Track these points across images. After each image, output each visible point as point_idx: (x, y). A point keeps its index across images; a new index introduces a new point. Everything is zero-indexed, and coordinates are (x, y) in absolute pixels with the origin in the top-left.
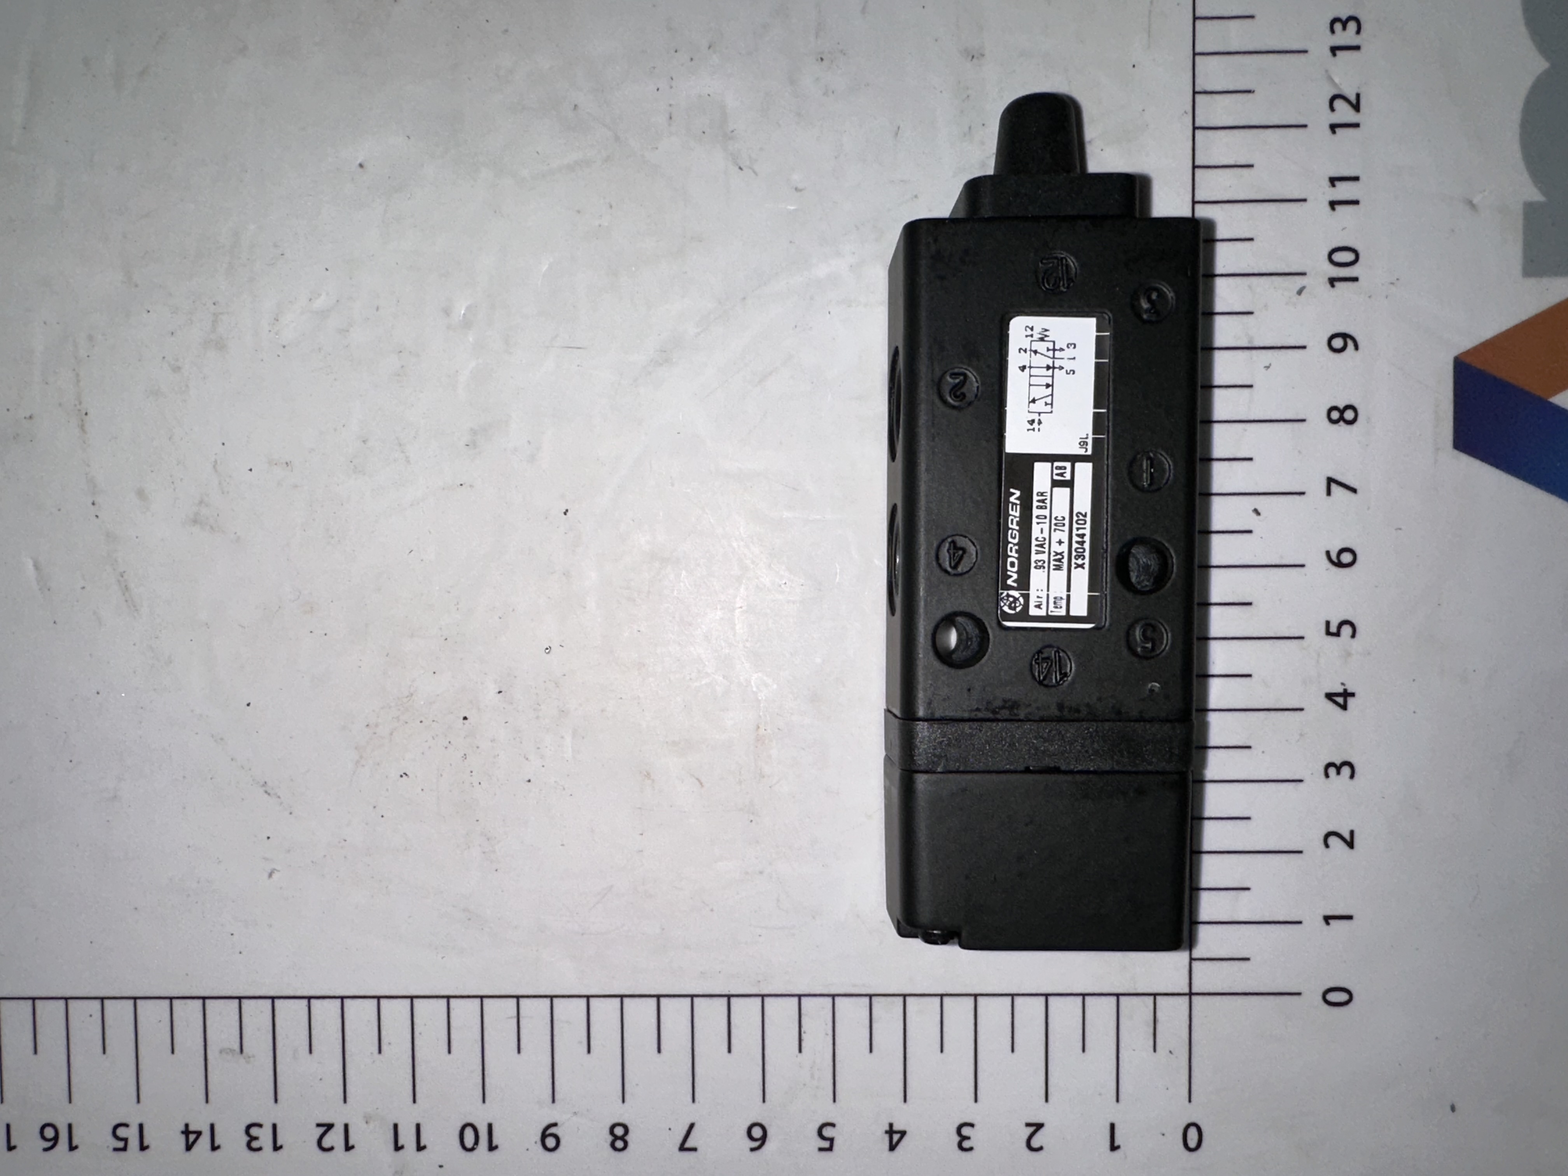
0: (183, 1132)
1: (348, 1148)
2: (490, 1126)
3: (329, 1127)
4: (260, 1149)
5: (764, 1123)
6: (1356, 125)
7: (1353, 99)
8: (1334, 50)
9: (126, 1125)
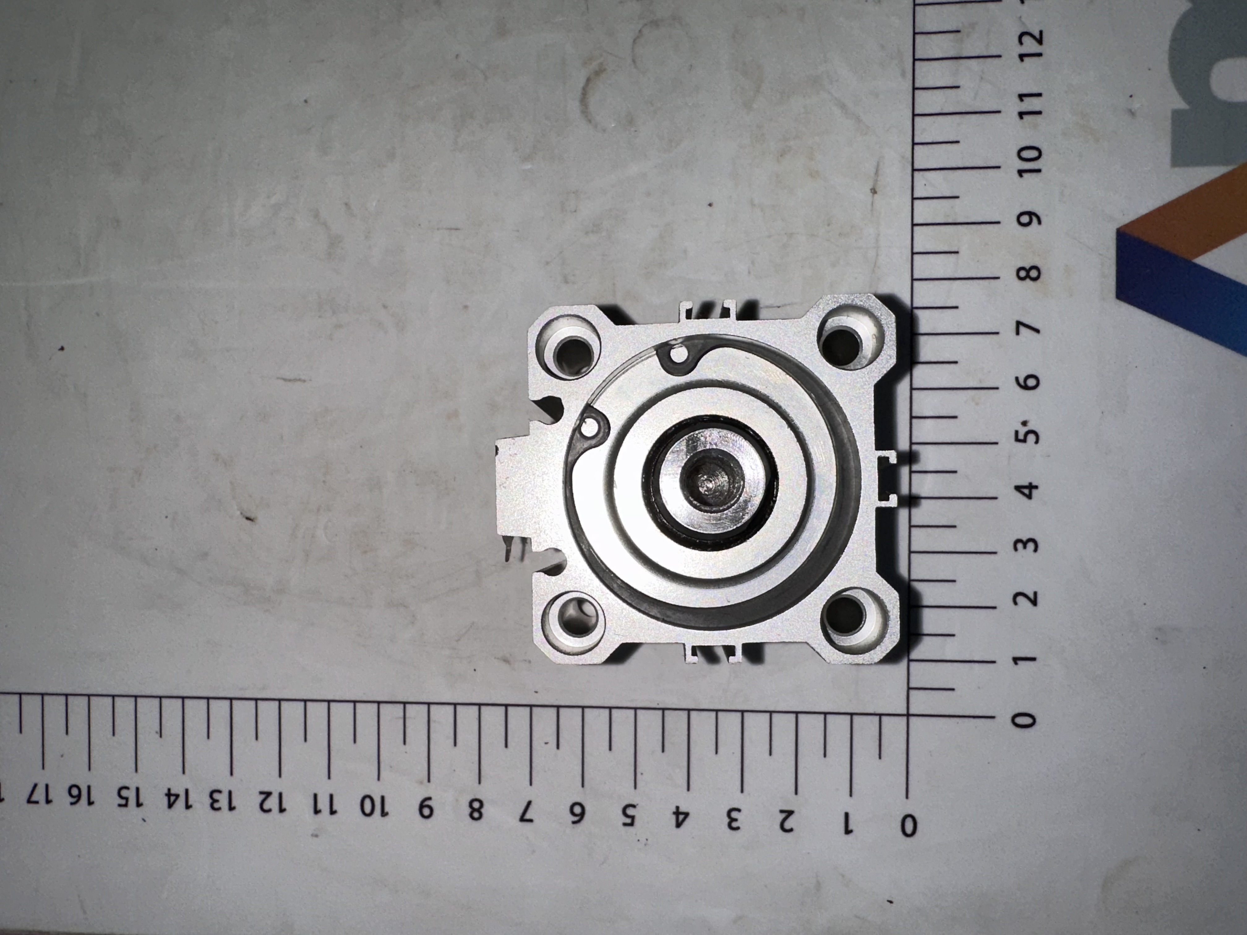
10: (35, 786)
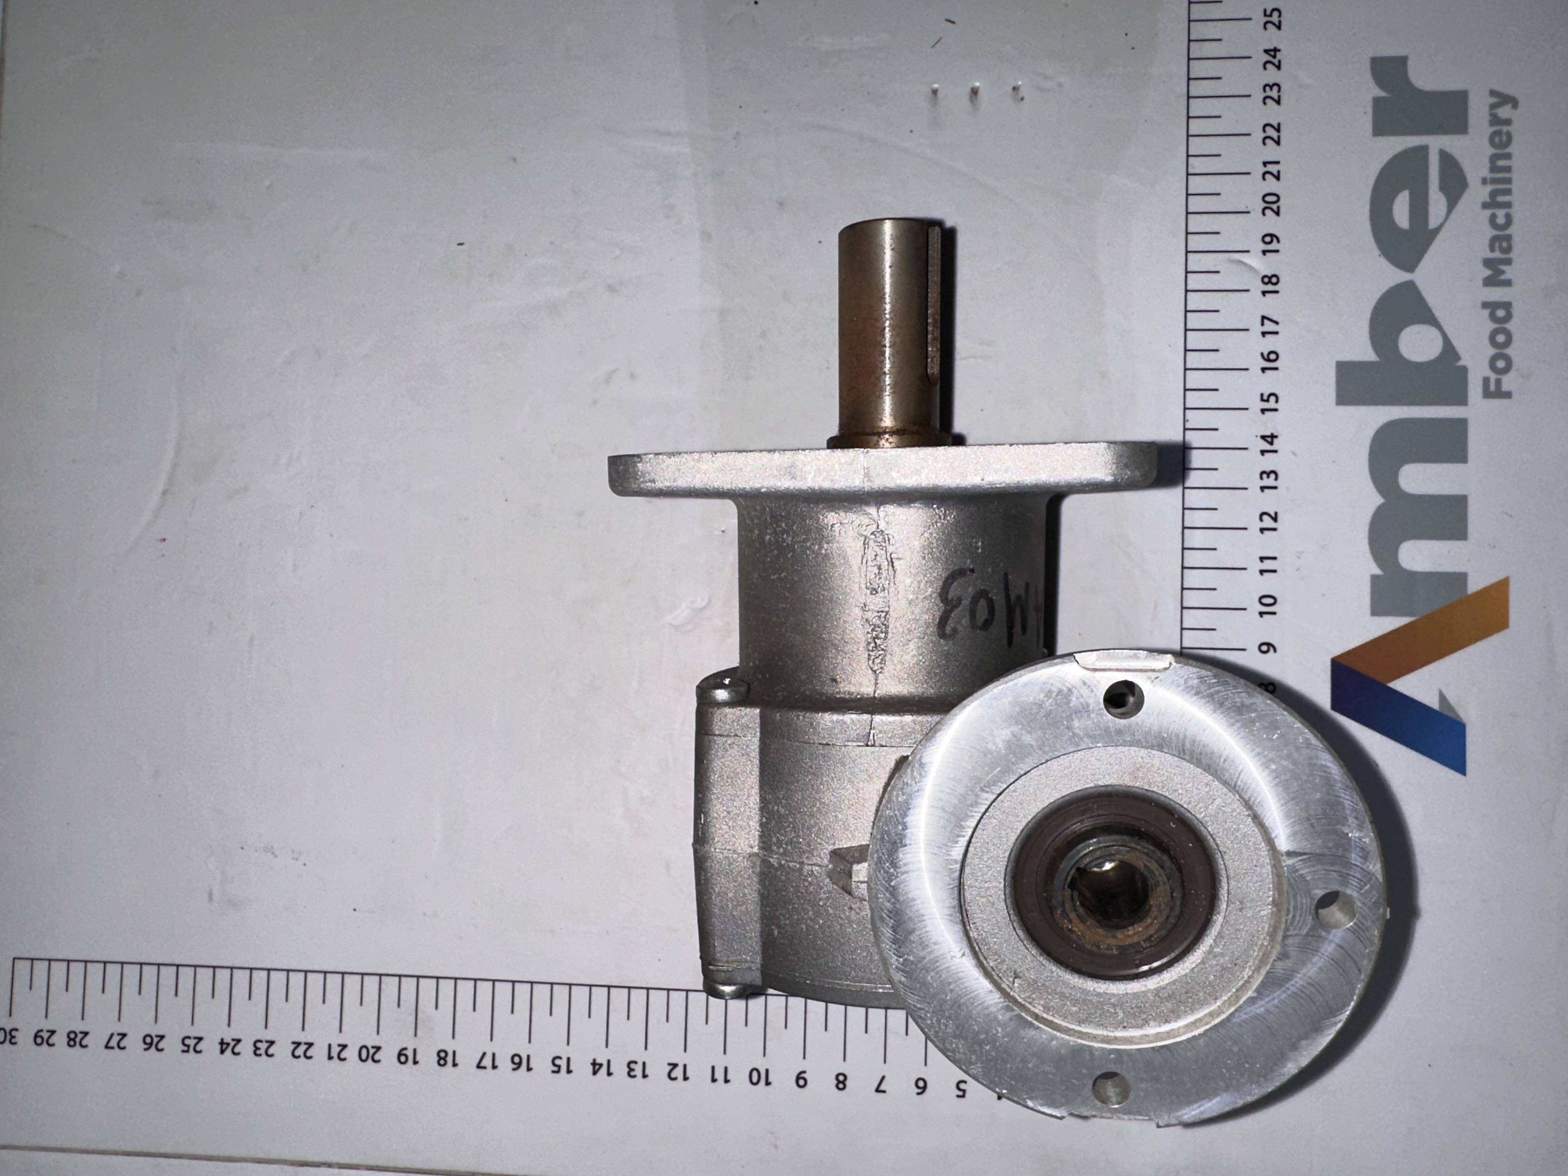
0: (592, 1064)
1: (686, 1078)
2: (767, 1071)
3: (675, 1066)
4: (634, 1076)
5: (926, 1078)
6: (1275, 529)
7: (1273, 515)
8: (1263, 488)
9: (560, 1058)
10: (484, 1054)
